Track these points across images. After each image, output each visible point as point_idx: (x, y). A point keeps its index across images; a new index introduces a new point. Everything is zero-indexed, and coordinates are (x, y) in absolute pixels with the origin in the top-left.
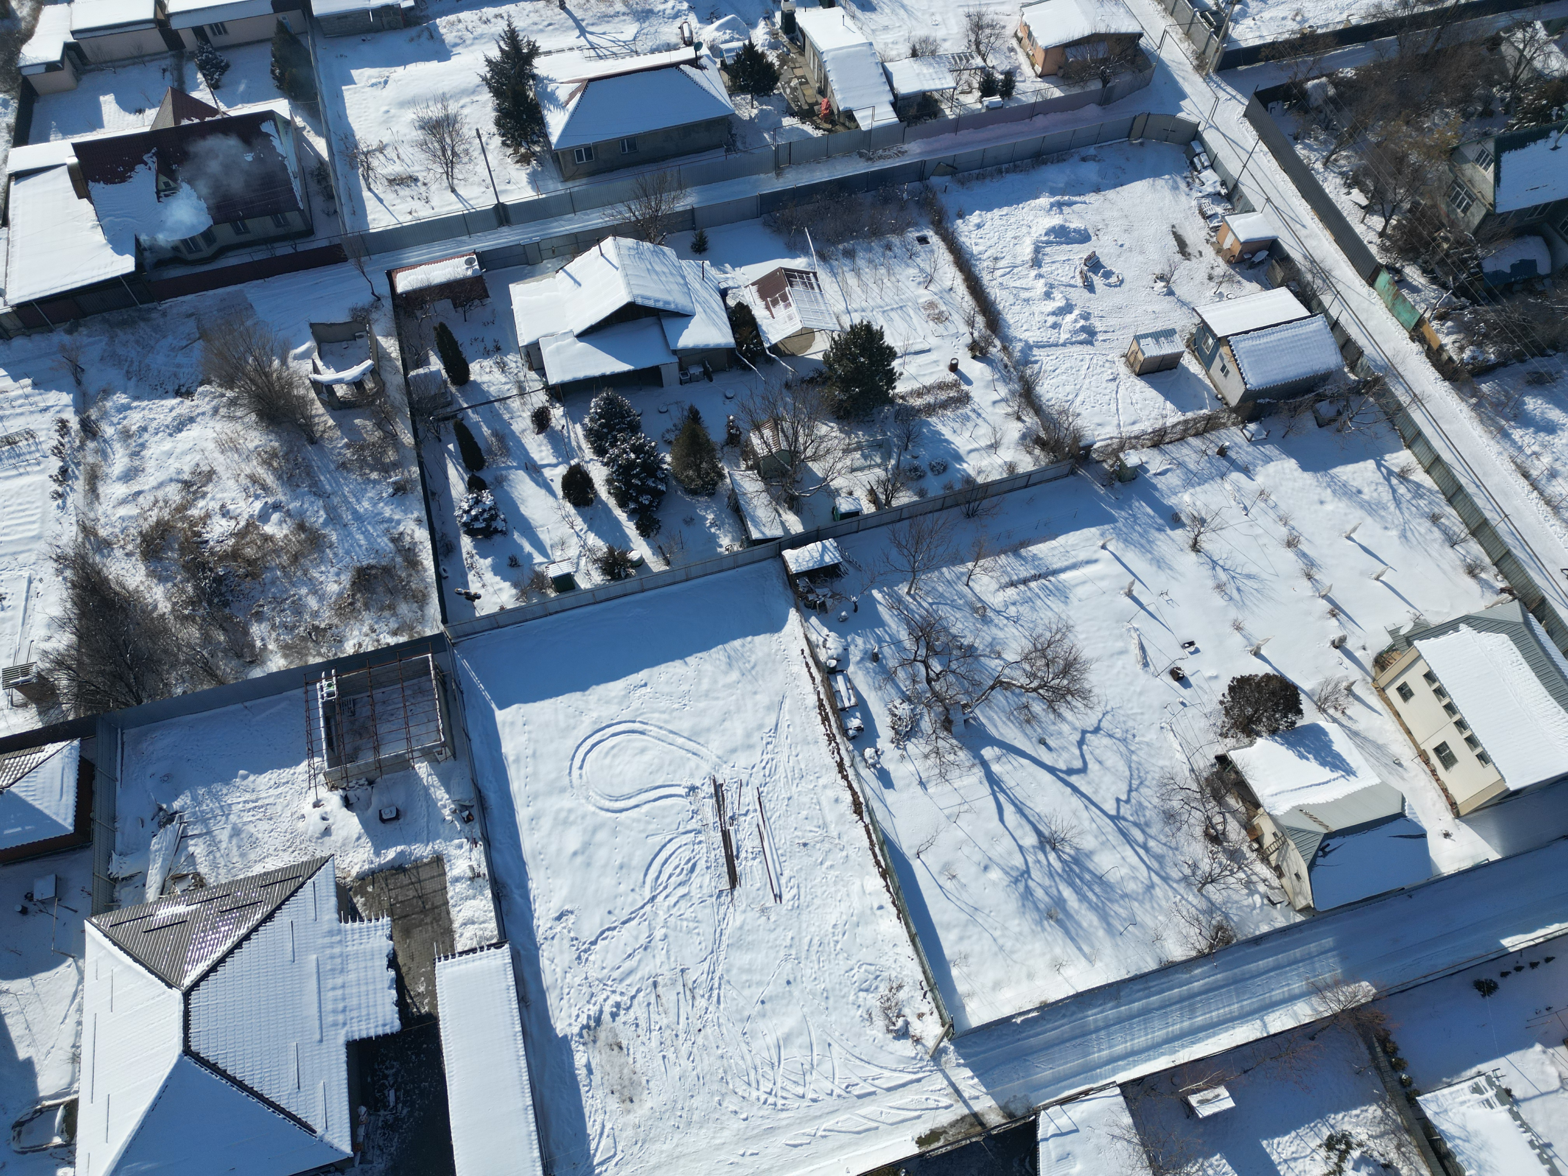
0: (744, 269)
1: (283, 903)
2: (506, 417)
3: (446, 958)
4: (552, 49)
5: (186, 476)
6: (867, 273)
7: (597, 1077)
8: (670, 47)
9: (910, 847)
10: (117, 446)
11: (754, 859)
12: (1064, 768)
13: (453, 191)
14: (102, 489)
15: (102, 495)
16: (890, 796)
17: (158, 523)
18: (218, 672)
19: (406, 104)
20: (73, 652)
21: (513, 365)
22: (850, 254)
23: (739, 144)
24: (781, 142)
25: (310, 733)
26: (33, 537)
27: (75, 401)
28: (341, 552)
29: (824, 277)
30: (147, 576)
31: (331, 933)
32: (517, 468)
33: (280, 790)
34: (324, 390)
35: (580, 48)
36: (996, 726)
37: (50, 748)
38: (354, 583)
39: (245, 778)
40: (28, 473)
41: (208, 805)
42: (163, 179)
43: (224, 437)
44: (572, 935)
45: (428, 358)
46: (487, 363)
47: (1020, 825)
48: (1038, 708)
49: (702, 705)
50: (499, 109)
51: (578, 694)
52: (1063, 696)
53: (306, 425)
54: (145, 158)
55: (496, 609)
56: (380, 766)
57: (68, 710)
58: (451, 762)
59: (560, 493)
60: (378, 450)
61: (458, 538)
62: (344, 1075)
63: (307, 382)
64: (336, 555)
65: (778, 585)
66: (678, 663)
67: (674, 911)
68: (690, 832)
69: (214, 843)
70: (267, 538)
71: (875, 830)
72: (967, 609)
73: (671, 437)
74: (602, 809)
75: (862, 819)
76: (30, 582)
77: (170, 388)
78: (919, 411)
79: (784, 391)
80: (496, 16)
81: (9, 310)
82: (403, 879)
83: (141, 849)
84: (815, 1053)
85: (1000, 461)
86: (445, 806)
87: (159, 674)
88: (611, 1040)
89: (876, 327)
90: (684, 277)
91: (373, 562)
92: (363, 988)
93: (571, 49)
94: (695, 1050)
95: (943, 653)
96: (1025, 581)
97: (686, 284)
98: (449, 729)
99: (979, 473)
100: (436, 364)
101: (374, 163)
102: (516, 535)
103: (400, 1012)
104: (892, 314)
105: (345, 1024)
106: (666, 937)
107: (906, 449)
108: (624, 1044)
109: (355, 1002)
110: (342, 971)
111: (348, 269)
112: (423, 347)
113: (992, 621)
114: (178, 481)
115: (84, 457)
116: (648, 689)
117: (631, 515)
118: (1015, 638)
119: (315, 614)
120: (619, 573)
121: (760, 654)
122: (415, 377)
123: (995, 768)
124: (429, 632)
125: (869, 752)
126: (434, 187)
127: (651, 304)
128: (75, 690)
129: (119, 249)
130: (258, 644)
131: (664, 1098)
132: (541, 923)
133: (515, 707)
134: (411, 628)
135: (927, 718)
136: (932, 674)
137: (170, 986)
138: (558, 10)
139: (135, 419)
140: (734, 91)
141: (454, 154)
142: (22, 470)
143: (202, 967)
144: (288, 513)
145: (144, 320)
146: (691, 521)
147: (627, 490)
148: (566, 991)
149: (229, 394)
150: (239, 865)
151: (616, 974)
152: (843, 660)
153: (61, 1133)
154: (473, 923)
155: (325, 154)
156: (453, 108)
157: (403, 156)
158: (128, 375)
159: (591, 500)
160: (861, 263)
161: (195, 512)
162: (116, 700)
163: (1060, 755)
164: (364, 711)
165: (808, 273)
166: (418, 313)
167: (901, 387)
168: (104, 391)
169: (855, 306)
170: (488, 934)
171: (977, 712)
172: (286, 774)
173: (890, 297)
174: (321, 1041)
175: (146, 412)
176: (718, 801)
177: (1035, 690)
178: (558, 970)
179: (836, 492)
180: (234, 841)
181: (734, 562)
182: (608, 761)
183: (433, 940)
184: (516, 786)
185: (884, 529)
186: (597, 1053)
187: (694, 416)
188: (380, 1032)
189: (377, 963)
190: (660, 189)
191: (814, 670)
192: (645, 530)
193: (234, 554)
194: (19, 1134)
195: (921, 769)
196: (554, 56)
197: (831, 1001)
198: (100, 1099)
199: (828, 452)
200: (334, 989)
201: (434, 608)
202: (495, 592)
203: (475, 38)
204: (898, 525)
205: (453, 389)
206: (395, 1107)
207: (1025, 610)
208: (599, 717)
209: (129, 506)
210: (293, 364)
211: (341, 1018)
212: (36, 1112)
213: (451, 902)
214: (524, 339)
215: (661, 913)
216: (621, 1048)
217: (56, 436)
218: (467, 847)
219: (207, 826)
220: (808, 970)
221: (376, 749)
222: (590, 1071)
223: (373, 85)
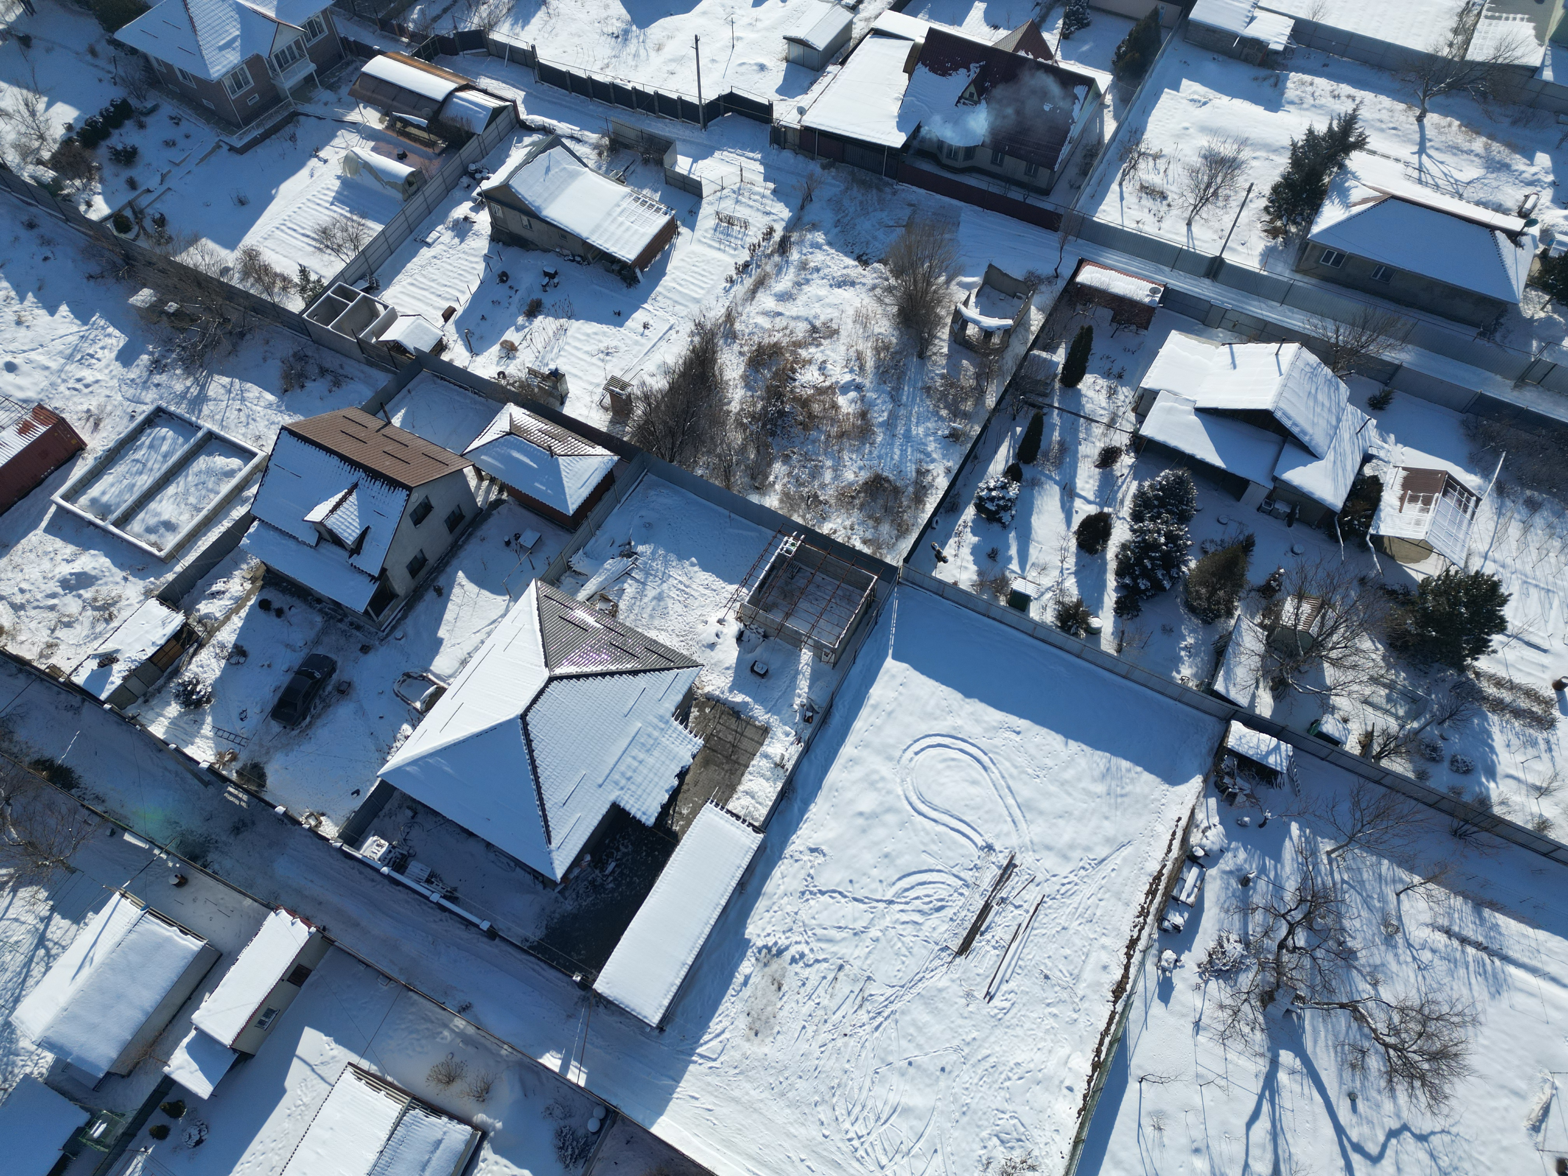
0: (1407, 449)
1: (649, 671)
2: (1082, 435)
3: (717, 805)
4: (1380, 151)
5: (818, 323)
6: (1538, 534)
7: (747, 992)
8: (1499, 208)
9: (1140, 1067)
10: (792, 270)
11: (995, 948)
12: (1355, 1139)
13: (1189, 224)
14: (760, 295)
15: (756, 299)
16: (1157, 1007)
17: (775, 344)
18: (732, 480)
19: (1206, 130)
20: (660, 396)
21: (1122, 397)
22: (1533, 506)
23: (1498, 336)
24: (1547, 358)
25: (755, 568)
26: (695, 299)
27: (790, 219)
28: (875, 453)
29: (1487, 509)
30: (741, 377)
31: (661, 718)
32: (1056, 483)
33: (707, 592)
34: (960, 321)
35: (1407, 164)
36: (1315, 1042)
37: (600, 450)
38: (866, 483)
39: (693, 565)
40: (724, 251)
41: (657, 565)
42: (972, 89)
43: (864, 311)
44: (812, 871)
45: (1058, 348)
46: (1102, 382)
47: (1263, 1147)
48: (1374, 1063)
49: (1053, 788)
50: (1286, 178)
51: (959, 696)
52: (1412, 1077)
53: (927, 340)
54: (972, 66)
55: (950, 580)
56: (781, 629)
57: (627, 434)
58: (828, 668)
59: (1075, 526)
60: (964, 394)
61: (966, 504)
62: (595, 823)
63: (953, 308)
64: (870, 452)
65: (1204, 745)
66: (1059, 738)
67: (898, 926)
68: (961, 879)
69: (641, 594)
70: (835, 406)
71: (1119, 1022)
72: (1379, 916)
73: (1211, 549)
74: (907, 799)
75: (1115, 1002)
76: (671, 328)
77: (857, 251)
78: (1485, 699)
79: (1355, 583)
80: (1349, 97)
81: (799, 127)
82: (733, 723)
83: (599, 560)
84: (919, 1145)
85: (1535, 809)
86: (799, 696)
87: (697, 451)
88: (777, 976)
89: (1504, 590)
90: (1339, 420)
91: (891, 477)
92: (651, 775)
93: (1397, 160)
94: (830, 1045)
95: (1319, 935)
96: (1464, 941)
97: (1337, 427)
98: (846, 643)
99: (1502, 803)
100: (1060, 357)
101: (1142, 165)
102: (1012, 535)
103: (660, 814)
104: (1533, 591)
105: (622, 789)
106: (877, 940)
107: (1441, 723)
108: (785, 988)
109: (639, 779)
110: (648, 751)
111: (1053, 238)
112: (1061, 337)
113: (1395, 947)
114: (810, 323)
115: (766, 264)
116: (1018, 738)
117: (1120, 588)
118: (1406, 982)
119: (823, 486)
120: (1070, 627)
121: (1138, 790)
122: (1035, 356)
123: (1282, 1077)
124: (888, 560)
125: (1169, 955)
126: (1174, 212)
127: (1288, 423)
128: (642, 423)
129: (900, 127)
130: (771, 478)
131: (780, 1056)
132: (797, 841)
133: (905, 665)
134: (879, 547)
135: (1251, 975)
136: (1290, 942)
137: (546, 665)
138: (1413, 120)
139: (817, 258)
140: (1533, 283)
141: (1215, 194)
142: (722, 247)
143: (572, 670)
144: (863, 399)
145: (879, 190)
146: (1170, 631)
147: (1134, 565)
148: (775, 908)
149: (893, 281)
150: (644, 621)
151: (819, 931)
152: (1211, 858)
153: (423, 702)
154: (753, 797)
155: (1108, 136)
156: (1245, 154)
157: (1170, 172)
158: (837, 223)
159: (1096, 551)
160: (1539, 520)
161: (804, 353)
162: (659, 449)
163: (1360, 1124)
164: (801, 582)
165: (1471, 494)
166: (1079, 307)
167: (1483, 663)
168: (813, 225)
169: (1497, 556)
170: (756, 814)
171: (1308, 1014)
172: (719, 583)
173: (1544, 573)
174: (600, 786)
175: (828, 258)
176: (1002, 876)
177: (1386, 1045)
178: (782, 887)
179: (1333, 709)
180: (654, 603)
181: (1180, 694)
182: (940, 766)
183: (718, 783)
184: (859, 725)
185: (1354, 778)
186: (760, 975)
187: (1248, 545)
188: (638, 816)
189: (673, 766)
190: (1381, 329)
191: (1176, 844)
192: (1122, 608)
193: (805, 403)
194: (404, 681)
195: (1207, 1013)
196: (1376, 158)
197: (965, 1119)
198: (457, 701)
199: (1354, 667)
200: (634, 758)
201: (906, 545)
202: (961, 567)
203: (1314, 106)
204: (1371, 785)
205: (1057, 385)
206: (608, 876)
207: (1440, 966)
208: (961, 727)
209: (767, 319)
210: (953, 287)
211: (623, 782)
212: (421, 676)
213: (750, 769)
214: (1148, 382)
215: (888, 918)
216: (779, 989)
217: (760, 237)
218: (792, 738)
219: (646, 578)
220: (967, 1076)
221: (787, 616)
222: (745, 983)
223: (1192, 100)
